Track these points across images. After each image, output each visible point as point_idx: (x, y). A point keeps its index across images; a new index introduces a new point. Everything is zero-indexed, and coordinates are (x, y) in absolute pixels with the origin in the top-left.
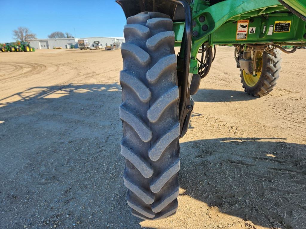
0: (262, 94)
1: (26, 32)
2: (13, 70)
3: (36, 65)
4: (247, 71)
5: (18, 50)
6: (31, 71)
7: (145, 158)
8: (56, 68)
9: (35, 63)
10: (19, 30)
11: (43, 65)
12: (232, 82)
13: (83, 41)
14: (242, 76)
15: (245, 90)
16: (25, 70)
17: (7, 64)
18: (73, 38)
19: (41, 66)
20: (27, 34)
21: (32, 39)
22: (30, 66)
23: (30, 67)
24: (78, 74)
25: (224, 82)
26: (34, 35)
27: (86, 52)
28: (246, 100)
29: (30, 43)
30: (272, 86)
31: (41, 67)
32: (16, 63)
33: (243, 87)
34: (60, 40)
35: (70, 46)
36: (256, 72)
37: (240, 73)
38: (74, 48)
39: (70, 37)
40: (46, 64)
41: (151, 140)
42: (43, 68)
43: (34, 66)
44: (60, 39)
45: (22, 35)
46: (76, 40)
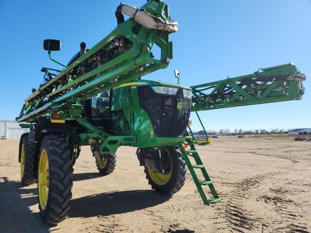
0: (109, 172)
4: (99, 158)
7: (62, 183)
12: (90, 168)
14: (96, 162)
15: (99, 171)
25: (84, 168)
28: (99, 177)
30: (114, 166)
33: (98, 169)
36: (104, 159)
37: (95, 160)
41: (64, 176)
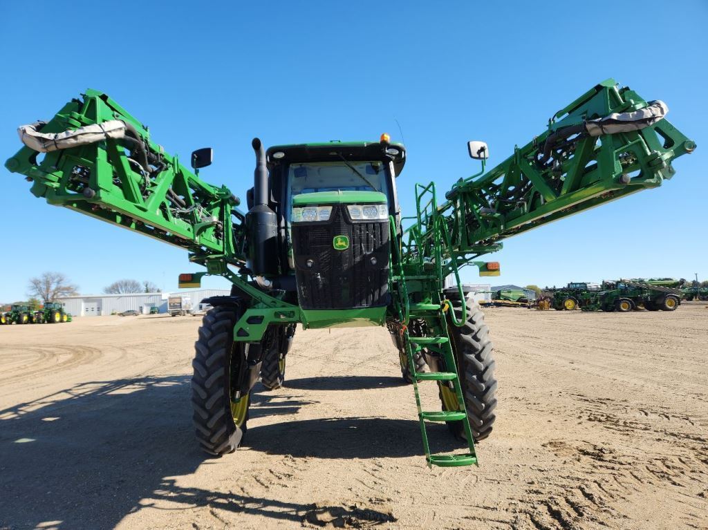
1: (58, 282)
2: (37, 358)
3: (81, 350)
5: (34, 320)
6: (74, 359)
8: (120, 353)
9: (79, 345)
10: (45, 278)
11: (95, 349)
13: (180, 298)
16: (63, 358)
17: (22, 349)
18: (158, 291)
19: (91, 350)
20: (59, 285)
21: (68, 297)
22: (68, 352)
23: (70, 353)
24: (162, 362)
26: (74, 288)
27: (182, 321)
29: (66, 304)
31: (92, 352)
32: (39, 345)
34: (130, 296)
35: (149, 308)
38: (158, 313)
39: (153, 290)
40: (100, 347)
42: (95, 353)
43: (77, 352)
44: (128, 294)
45: (48, 289)
46: (165, 296)
